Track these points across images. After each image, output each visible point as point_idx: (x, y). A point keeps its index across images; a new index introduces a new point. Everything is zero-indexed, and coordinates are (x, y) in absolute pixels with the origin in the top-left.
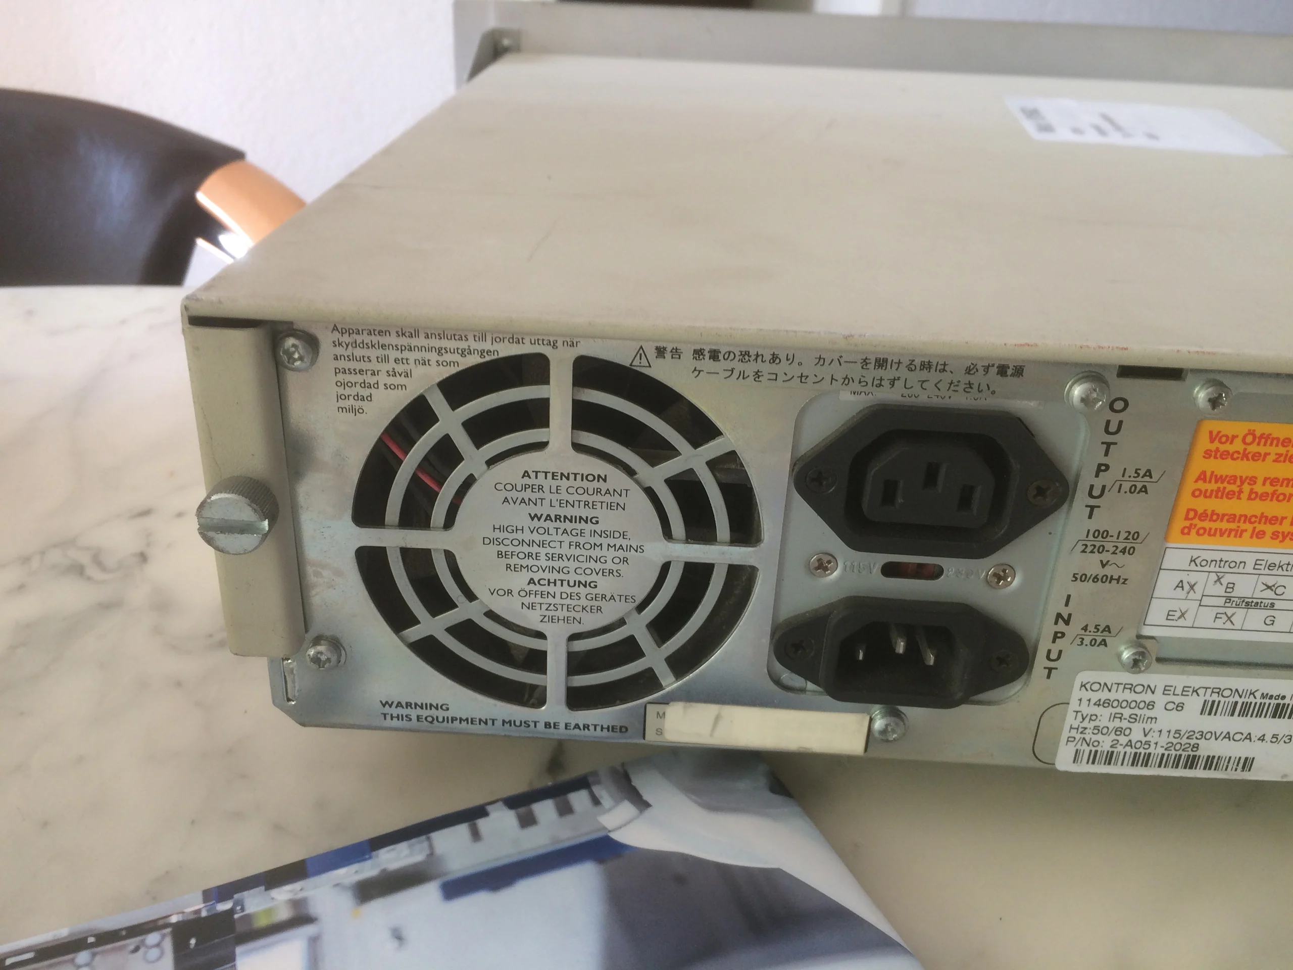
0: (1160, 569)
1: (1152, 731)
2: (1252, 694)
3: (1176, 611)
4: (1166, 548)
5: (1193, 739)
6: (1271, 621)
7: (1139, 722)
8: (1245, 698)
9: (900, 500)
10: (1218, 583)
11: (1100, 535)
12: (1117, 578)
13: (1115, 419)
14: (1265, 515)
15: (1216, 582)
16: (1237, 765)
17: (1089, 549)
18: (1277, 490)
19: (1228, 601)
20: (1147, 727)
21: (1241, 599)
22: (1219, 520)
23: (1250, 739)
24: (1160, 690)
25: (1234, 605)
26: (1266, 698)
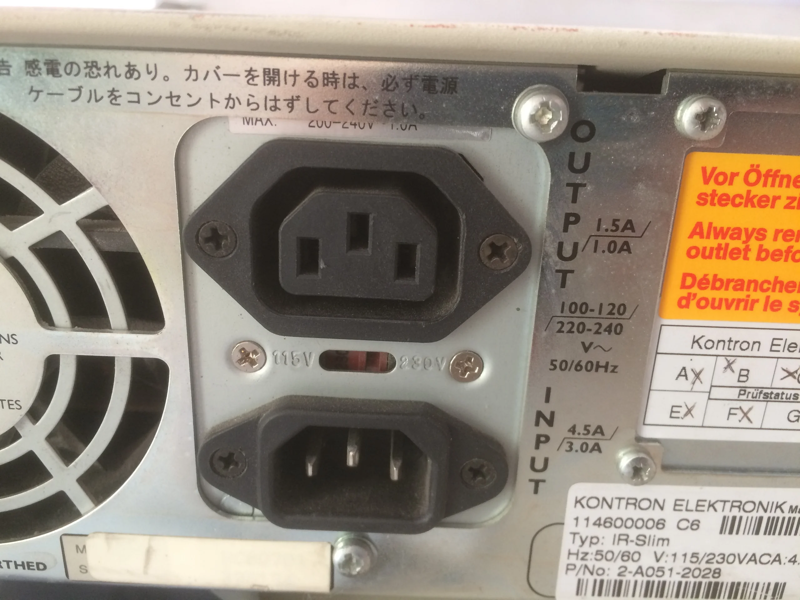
0: (657, 353)
1: (664, 557)
2: (779, 507)
3: (681, 407)
4: (662, 325)
5: (713, 563)
6: (795, 416)
7: (648, 545)
8: (771, 512)
9: (322, 265)
10: (729, 370)
11: (578, 310)
12: (604, 364)
13: (581, 149)
14: (779, 279)
15: (726, 368)
16: (767, 592)
17: (566, 328)
18: (792, 247)
19: (742, 392)
20: (659, 551)
21: (758, 390)
22: (724, 288)
23: (780, 561)
24: (669, 505)
25: (750, 397)
26: (794, 512)
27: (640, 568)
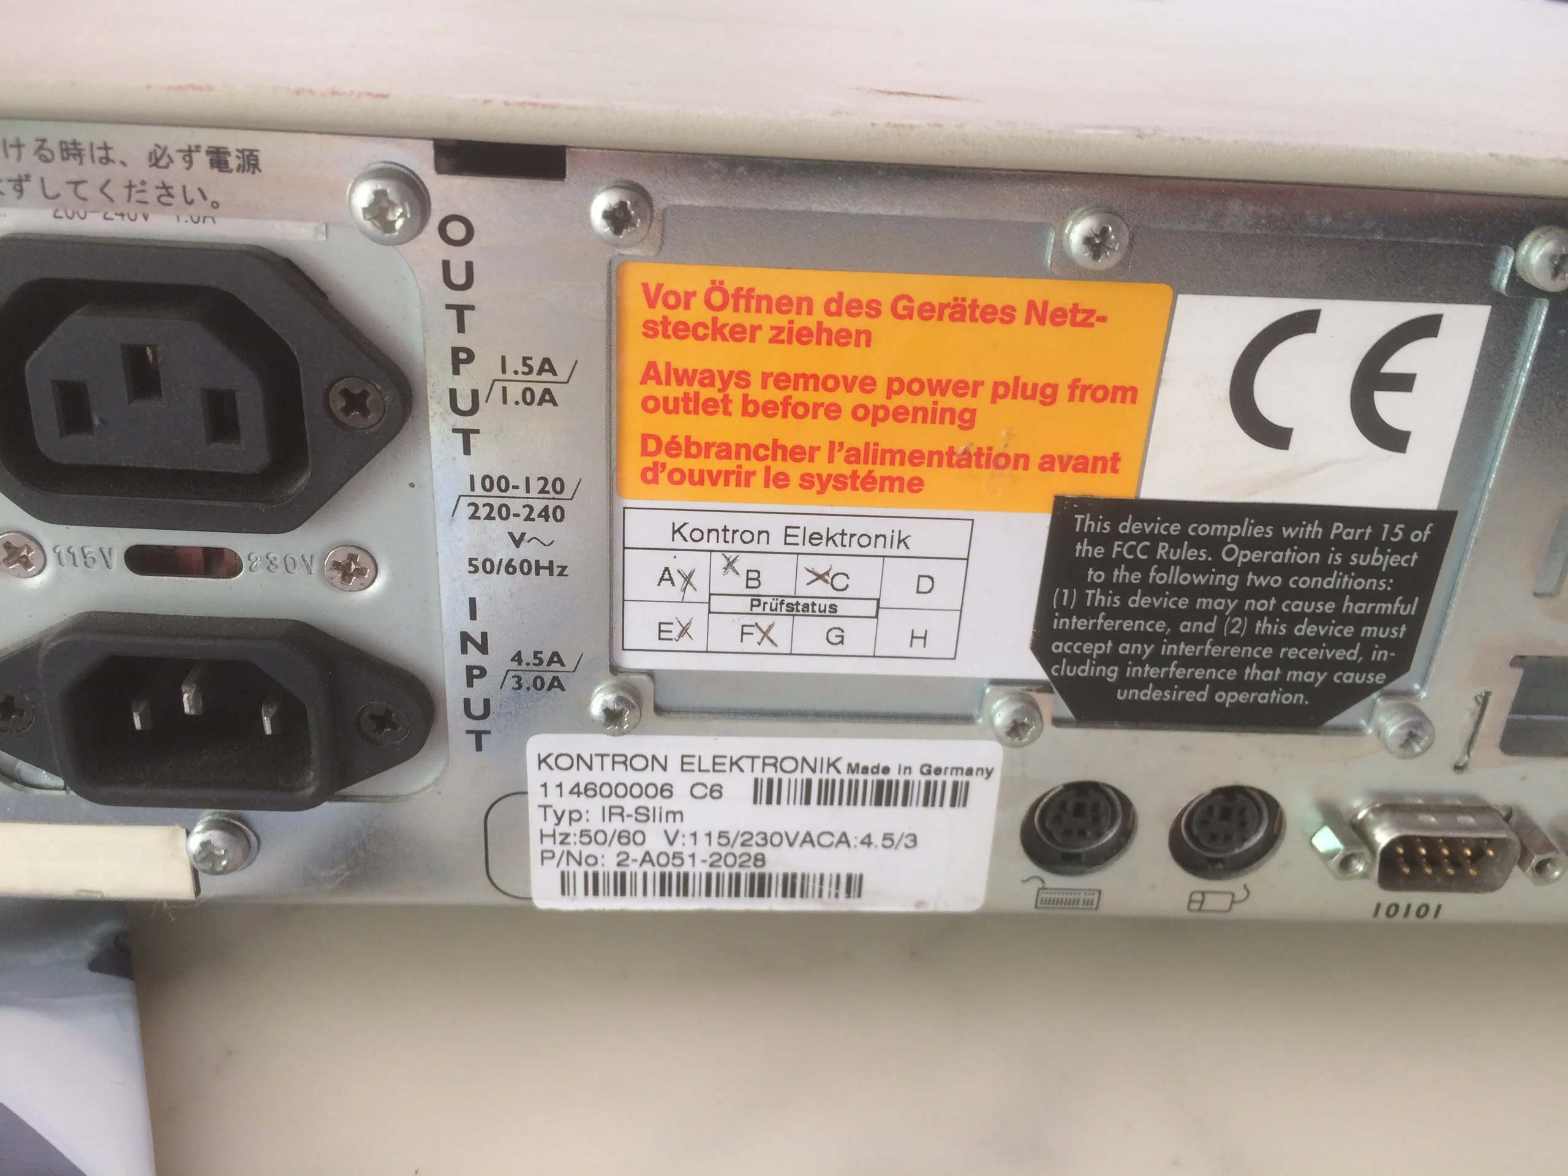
0: (625, 548)
1: (680, 836)
2: (832, 765)
3: (672, 624)
4: (624, 508)
5: (751, 845)
6: (837, 636)
7: (654, 821)
8: (821, 772)
9: (96, 422)
10: (730, 571)
11: (495, 486)
12: (547, 564)
13: (458, 257)
14: (780, 443)
15: (726, 569)
16: (837, 887)
17: (483, 512)
18: (790, 397)
19: (755, 603)
20: (671, 827)
21: (777, 599)
22: (703, 455)
23: (848, 843)
24: (674, 764)
25: (767, 610)
26: (856, 772)
27: (647, 853)
